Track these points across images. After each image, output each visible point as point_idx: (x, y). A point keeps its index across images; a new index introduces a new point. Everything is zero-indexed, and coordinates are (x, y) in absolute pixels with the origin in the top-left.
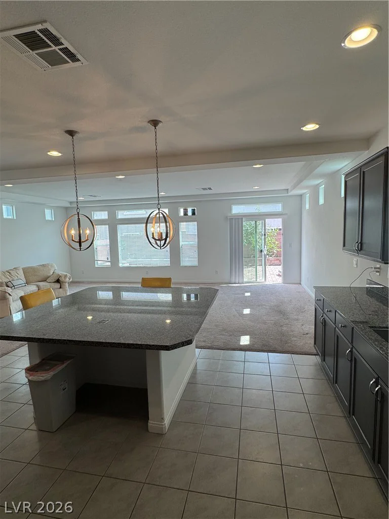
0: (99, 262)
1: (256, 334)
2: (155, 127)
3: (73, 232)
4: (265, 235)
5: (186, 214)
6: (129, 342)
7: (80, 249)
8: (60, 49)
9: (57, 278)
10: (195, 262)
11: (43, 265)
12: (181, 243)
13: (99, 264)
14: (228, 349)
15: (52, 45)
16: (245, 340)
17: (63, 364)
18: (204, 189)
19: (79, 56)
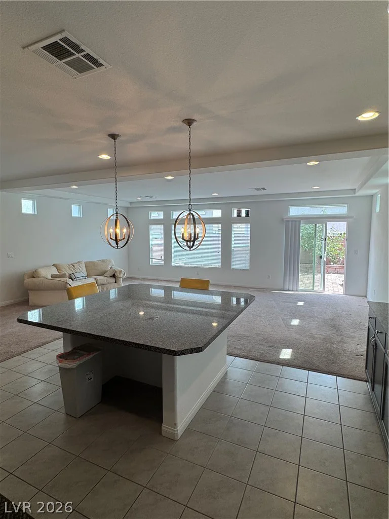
0: (154, 260)
1: (299, 349)
2: (189, 126)
3: (111, 230)
4: (326, 239)
5: (239, 215)
6: (140, 343)
7: (117, 247)
8: (83, 56)
9: (113, 274)
10: (246, 266)
11: (103, 261)
12: (233, 245)
13: (154, 262)
14: (264, 361)
15: (75, 53)
16: (286, 354)
17: (89, 355)
18: (258, 189)
19: (101, 61)
